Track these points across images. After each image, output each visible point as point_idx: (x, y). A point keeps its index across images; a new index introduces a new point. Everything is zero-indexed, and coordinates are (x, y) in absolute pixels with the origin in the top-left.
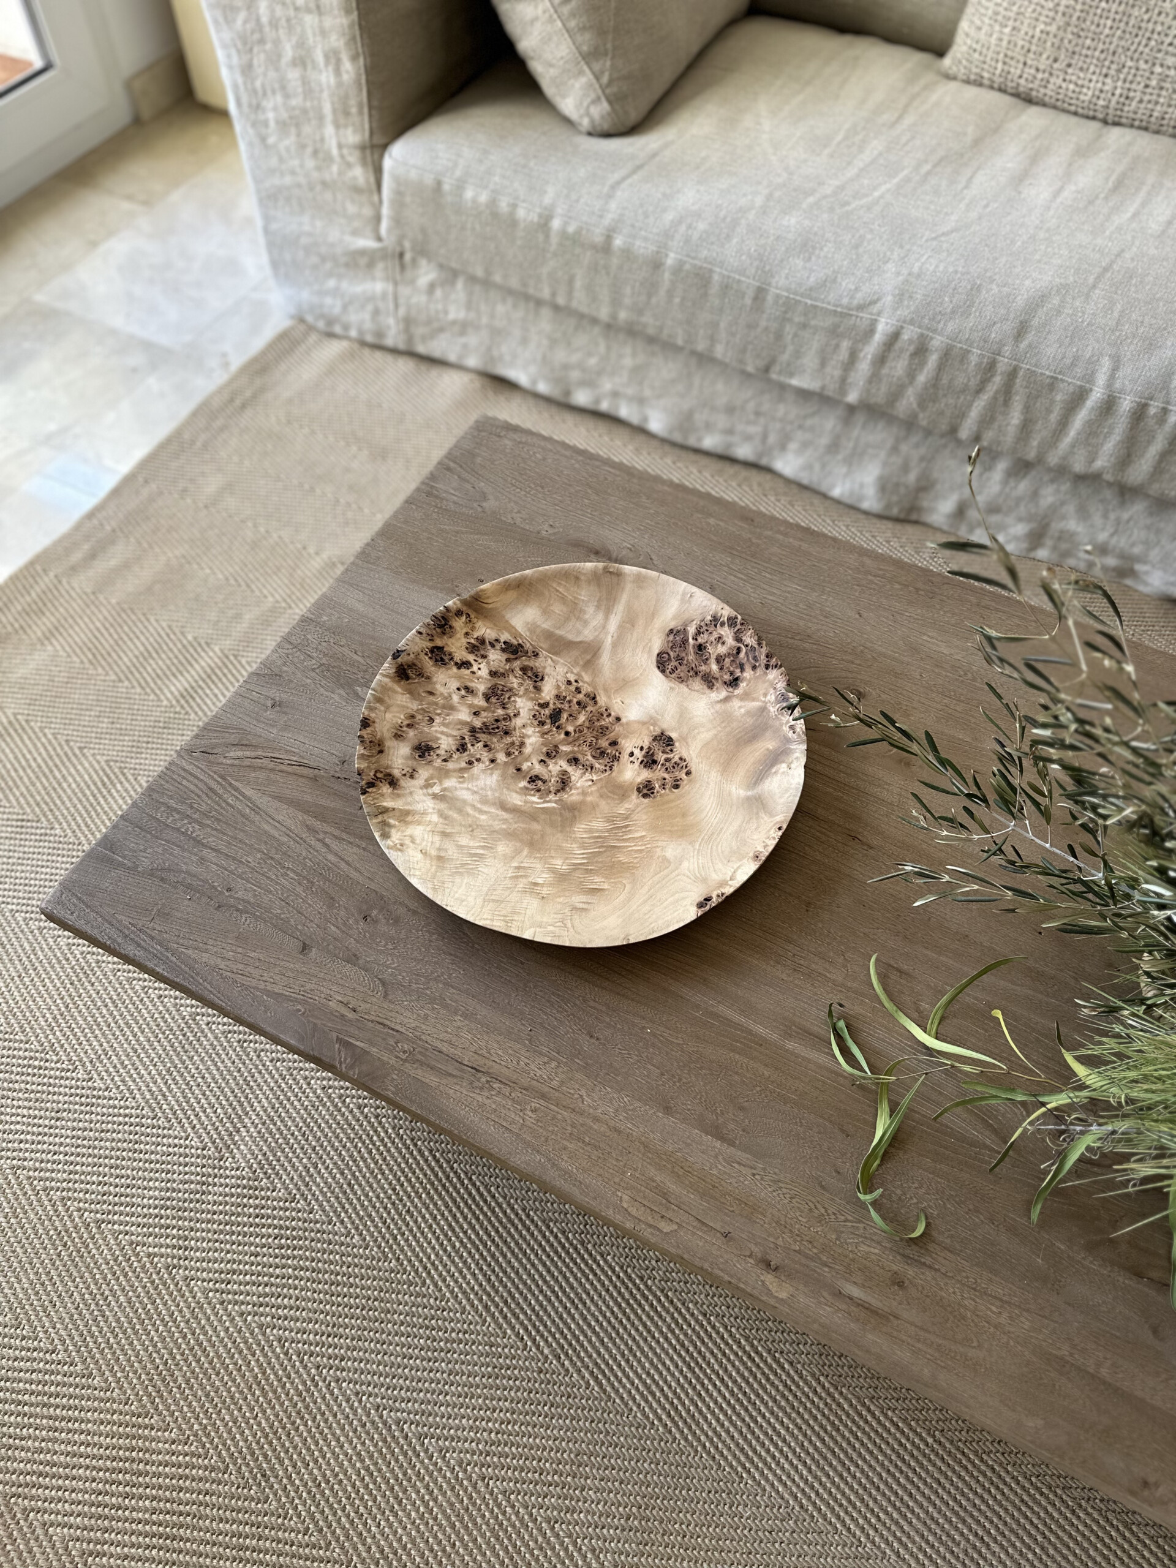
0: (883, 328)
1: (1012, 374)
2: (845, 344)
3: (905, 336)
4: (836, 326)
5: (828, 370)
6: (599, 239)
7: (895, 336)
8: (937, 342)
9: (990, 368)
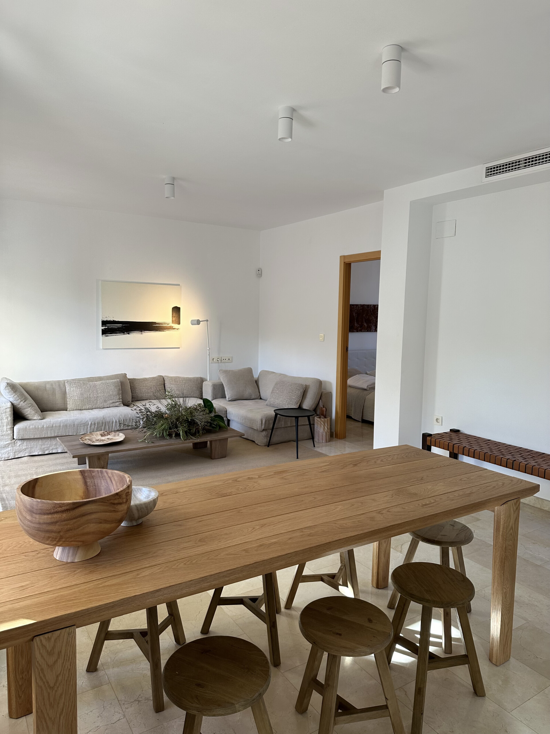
0: (90, 423)
1: (105, 423)
2: (86, 427)
3: (93, 423)
4: (84, 425)
5: (85, 430)
6: (51, 426)
7: (92, 423)
8: (96, 422)
9: (103, 423)
